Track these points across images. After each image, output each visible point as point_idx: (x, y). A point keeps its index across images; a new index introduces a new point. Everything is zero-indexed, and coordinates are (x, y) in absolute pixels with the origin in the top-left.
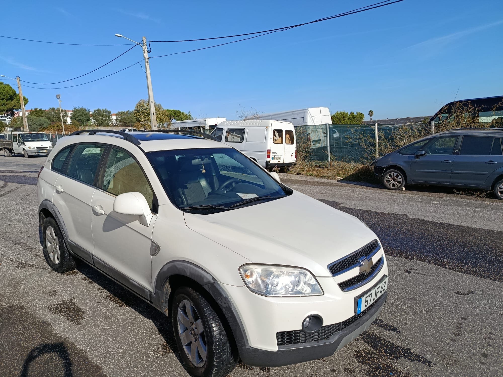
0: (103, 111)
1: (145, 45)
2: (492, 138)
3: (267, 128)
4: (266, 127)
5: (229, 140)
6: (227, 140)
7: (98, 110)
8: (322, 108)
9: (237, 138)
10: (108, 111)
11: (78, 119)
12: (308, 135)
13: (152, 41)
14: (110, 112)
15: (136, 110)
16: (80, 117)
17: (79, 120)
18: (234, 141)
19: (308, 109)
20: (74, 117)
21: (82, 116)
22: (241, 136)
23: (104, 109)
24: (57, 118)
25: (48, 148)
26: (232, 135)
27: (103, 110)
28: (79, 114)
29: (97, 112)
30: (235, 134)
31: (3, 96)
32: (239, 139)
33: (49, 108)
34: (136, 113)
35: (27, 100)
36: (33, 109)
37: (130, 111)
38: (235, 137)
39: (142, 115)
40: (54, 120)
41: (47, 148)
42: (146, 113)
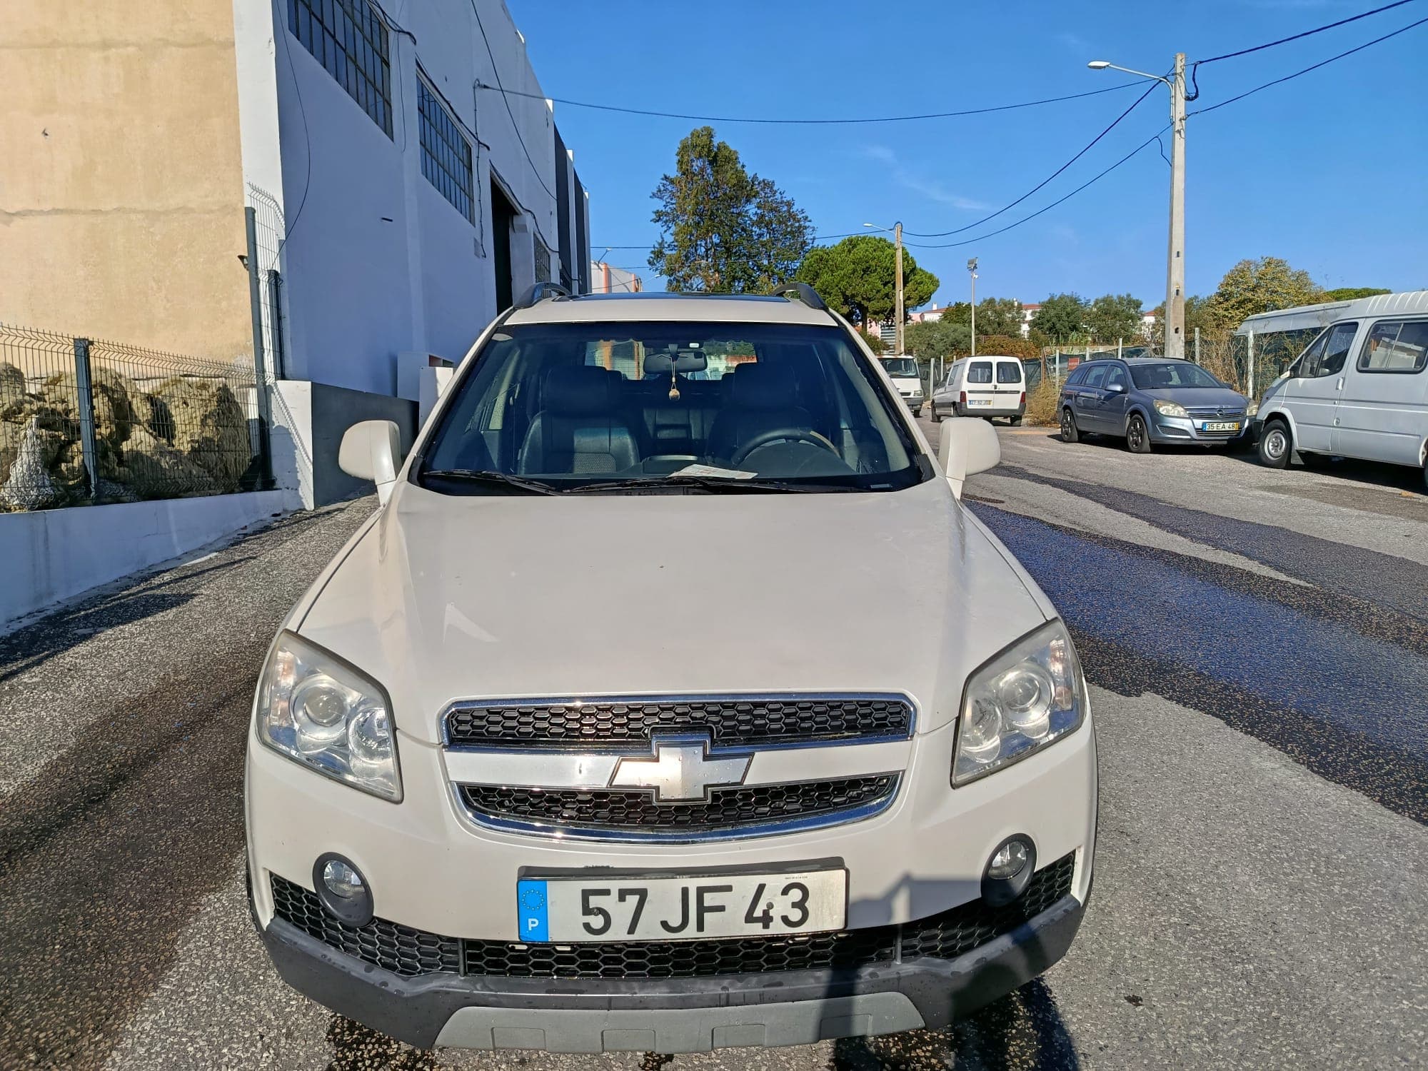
0: (1121, 299)
1: (1179, 78)
5: (1372, 366)
7: (1104, 300)
9: (1405, 355)
10: (1134, 301)
11: (1048, 325)
13: (1201, 62)
14: (1138, 305)
15: (1221, 295)
16: (1054, 320)
17: (1050, 329)
18: (1392, 366)
20: (1038, 321)
21: (1059, 318)
22: (1420, 349)
23: (1124, 295)
24: (996, 325)
25: (911, 396)
27: (1119, 297)
28: (1052, 313)
29: (1102, 304)
30: (1399, 343)
31: (888, 275)
32: (1410, 362)
33: (982, 300)
34: (1220, 303)
35: (938, 281)
36: (953, 304)
37: (1201, 298)
38: (1397, 353)
39: (1237, 309)
40: (990, 329)
41: (909, 394)
42: (1250, 301)
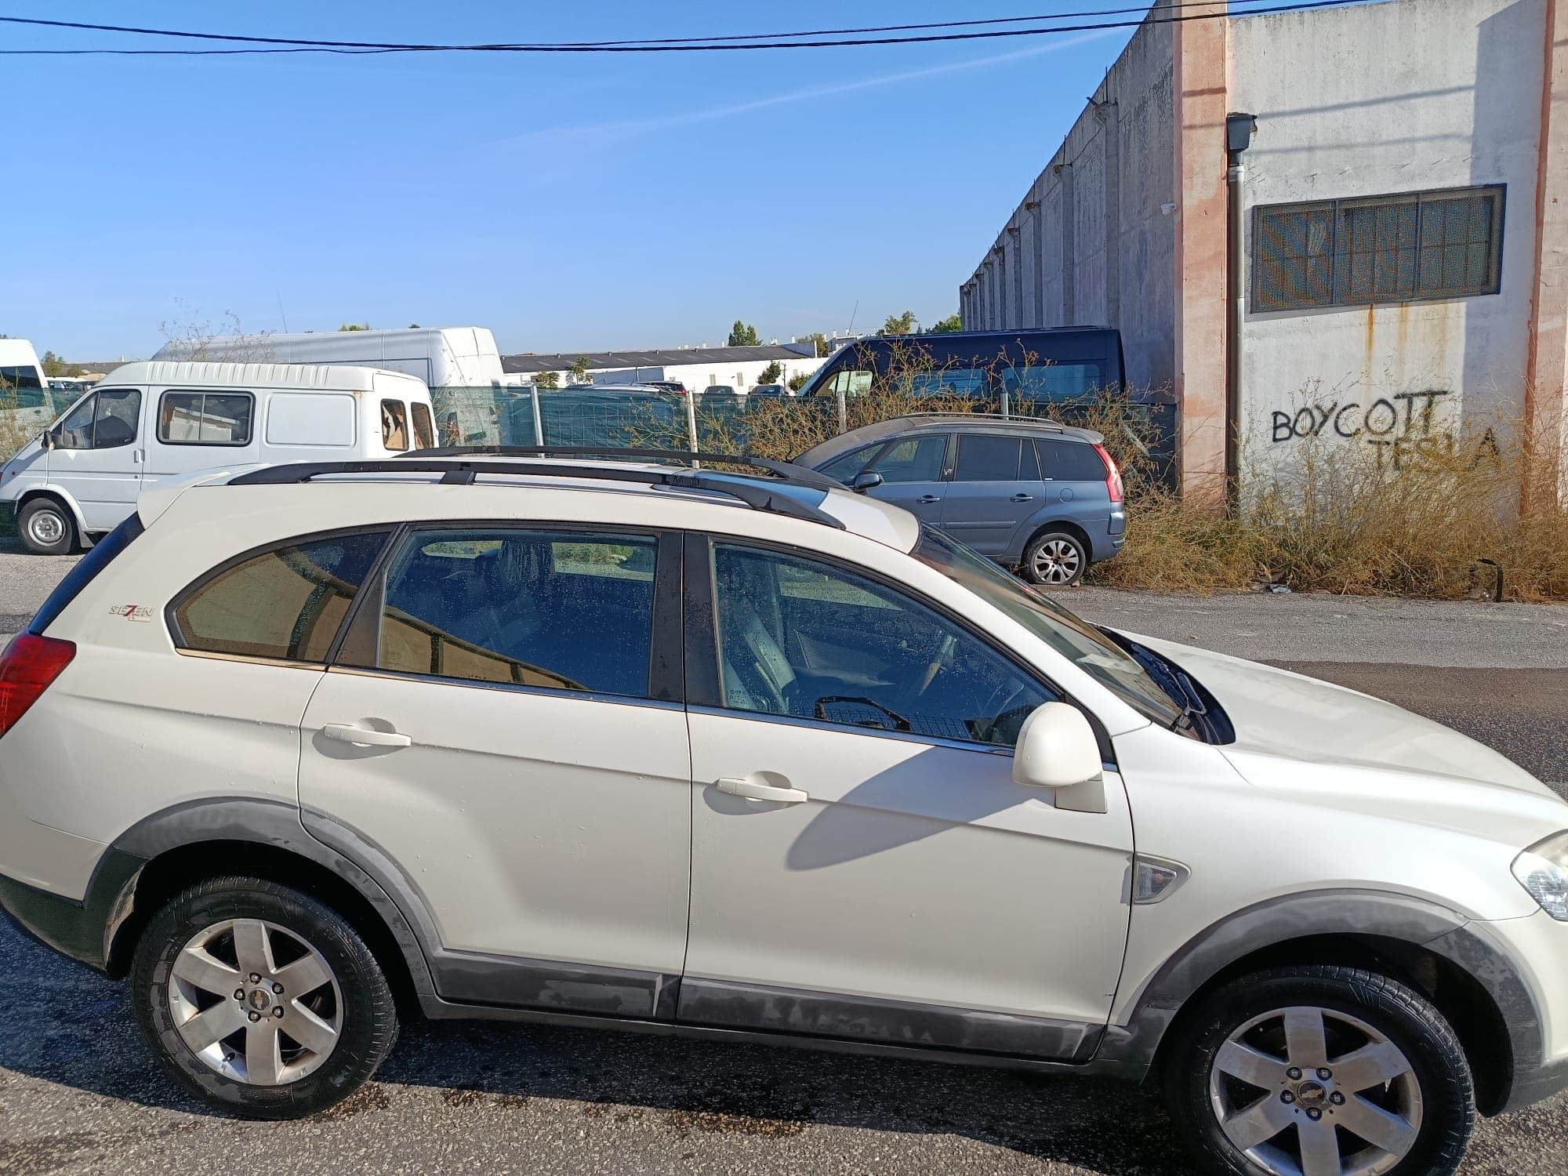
2: (1017, 439)
3: (357, 396)
4: (351, 393)
5: (173, 437)
6: (166, 435)
8: (478, 330)
9: (213, 427)
12: (450, 419)
18: (204, 439)
19: (442, 331)
22: (233, 421)
26: (187, 416)
30: (204, 415)
32: (226, 434)
38: (205, 425)
